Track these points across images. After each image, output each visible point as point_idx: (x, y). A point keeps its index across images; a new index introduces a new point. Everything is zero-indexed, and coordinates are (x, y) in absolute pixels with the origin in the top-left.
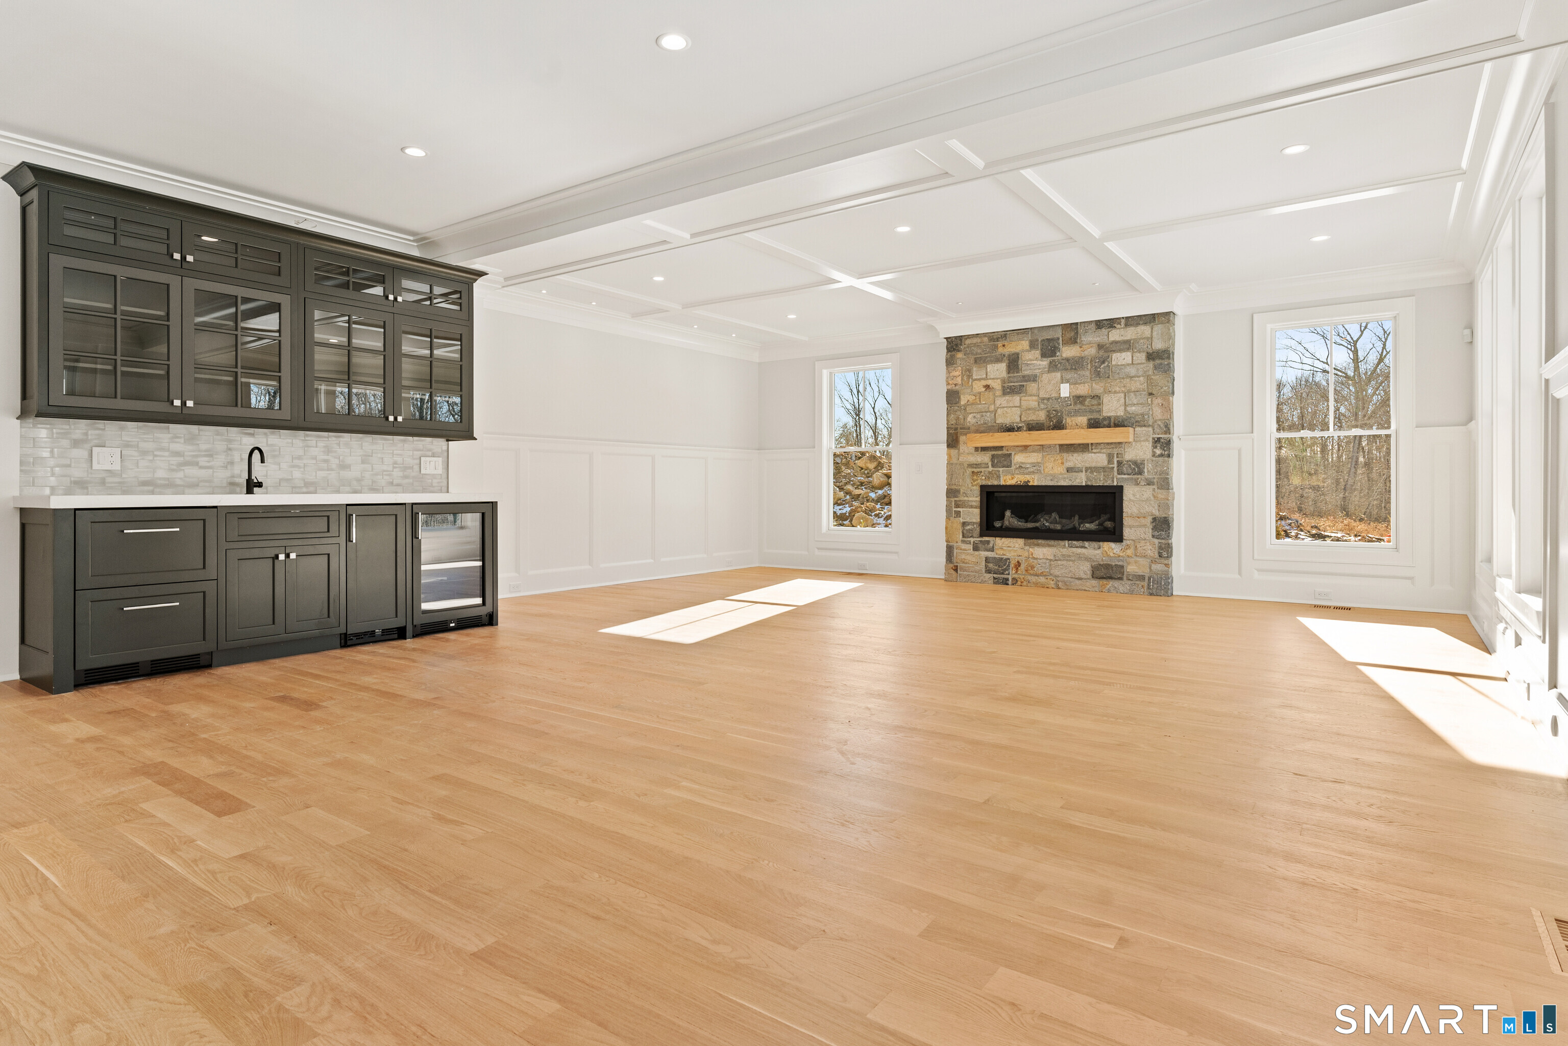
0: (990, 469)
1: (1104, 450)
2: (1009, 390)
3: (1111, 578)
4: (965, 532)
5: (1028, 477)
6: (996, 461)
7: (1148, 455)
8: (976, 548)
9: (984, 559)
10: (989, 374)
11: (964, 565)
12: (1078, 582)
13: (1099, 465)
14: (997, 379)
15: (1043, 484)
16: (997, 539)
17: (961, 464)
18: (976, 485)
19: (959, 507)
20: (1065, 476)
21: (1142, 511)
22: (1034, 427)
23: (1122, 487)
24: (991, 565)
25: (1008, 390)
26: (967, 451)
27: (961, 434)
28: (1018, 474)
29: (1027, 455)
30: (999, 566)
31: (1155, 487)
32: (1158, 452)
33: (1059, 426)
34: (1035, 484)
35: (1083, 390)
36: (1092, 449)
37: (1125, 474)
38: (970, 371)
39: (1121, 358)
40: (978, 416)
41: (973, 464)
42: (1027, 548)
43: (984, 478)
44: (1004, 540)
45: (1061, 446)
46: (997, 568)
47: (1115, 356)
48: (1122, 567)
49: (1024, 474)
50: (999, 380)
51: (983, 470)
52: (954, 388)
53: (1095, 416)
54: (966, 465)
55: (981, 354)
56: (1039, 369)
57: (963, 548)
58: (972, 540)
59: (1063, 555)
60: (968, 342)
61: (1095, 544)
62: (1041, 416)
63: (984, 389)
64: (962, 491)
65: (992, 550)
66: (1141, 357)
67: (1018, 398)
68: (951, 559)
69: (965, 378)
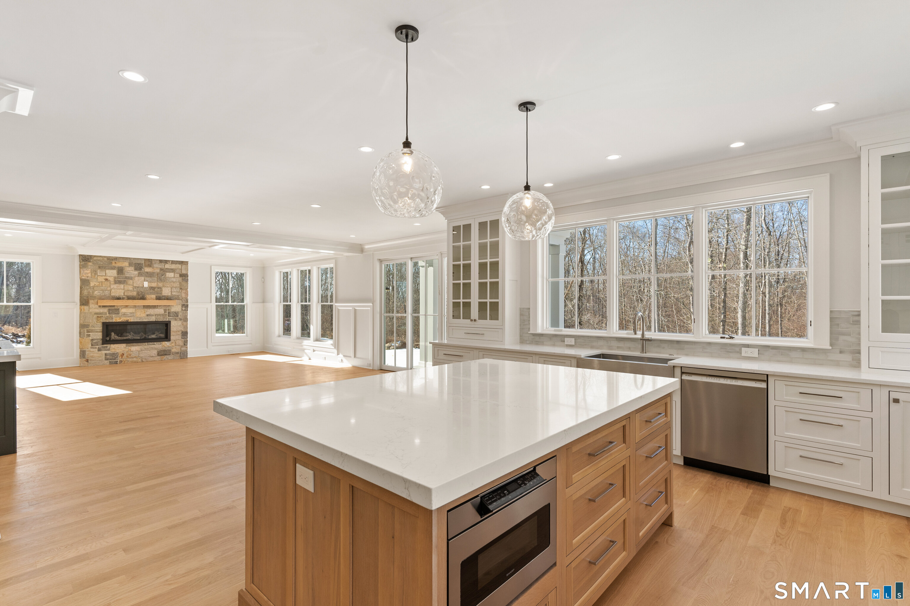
0: (108, 315)
1: (163, 308)
2: (117, 282)
3: (166, 355)
4: (93, 343)
5: (128, 318)
6: (111, 312)
7: (180, 310)
8: (99, 350)
9: (104, 354)
10: (107, 274)
11: (92, 358)
12: (151, 358)
13: (161, 313)
14: (112, 276)
15: (135, 321)
16: (111, 345)
17: (91, 313)
18: (99, 322)
19: (89, 332)
20: (146, 318)
21: (178, 330)
22: (129, 298)
23: (170, 322)
24: (108, 357)
25: (118, 282)
26: (94, 307)
27: (91, 299)
28: (123, 317)
29: (127, 309)
30: (113, 357)
31: (183, 321)
32: (184, 309)
33: (143, 298)
34: (132, 321)
35: (154, 285)
36: (158, 307)
37: (171, 317)
38: (96, 271)
39: (170, 275)
40: (101, 292)
41: (98, 313)
42: (127, 347)
43: (104, 319)
44: (115, 345)
45: (144, 306)
46: (111, 357)
47: (167, 274)
48: (170, 350)
49: (126, 317)
50: (113, 277)
51: (103, 315)
52: (86, 278)
53: (159, 295)
54: (93, 313)
55: (102, 265)
56: (134, 275)
57: (92, 350)
58: (97, 347)
59: (145, 349)
60: (95, 258)
61: (159, 343)
62: (135, 294)
63: (104, 280)
64: (91, 325)
65: (109, 350)
66: (178, 275)
67: (123, 286)
68: (84, 356)
69: (93, 274)
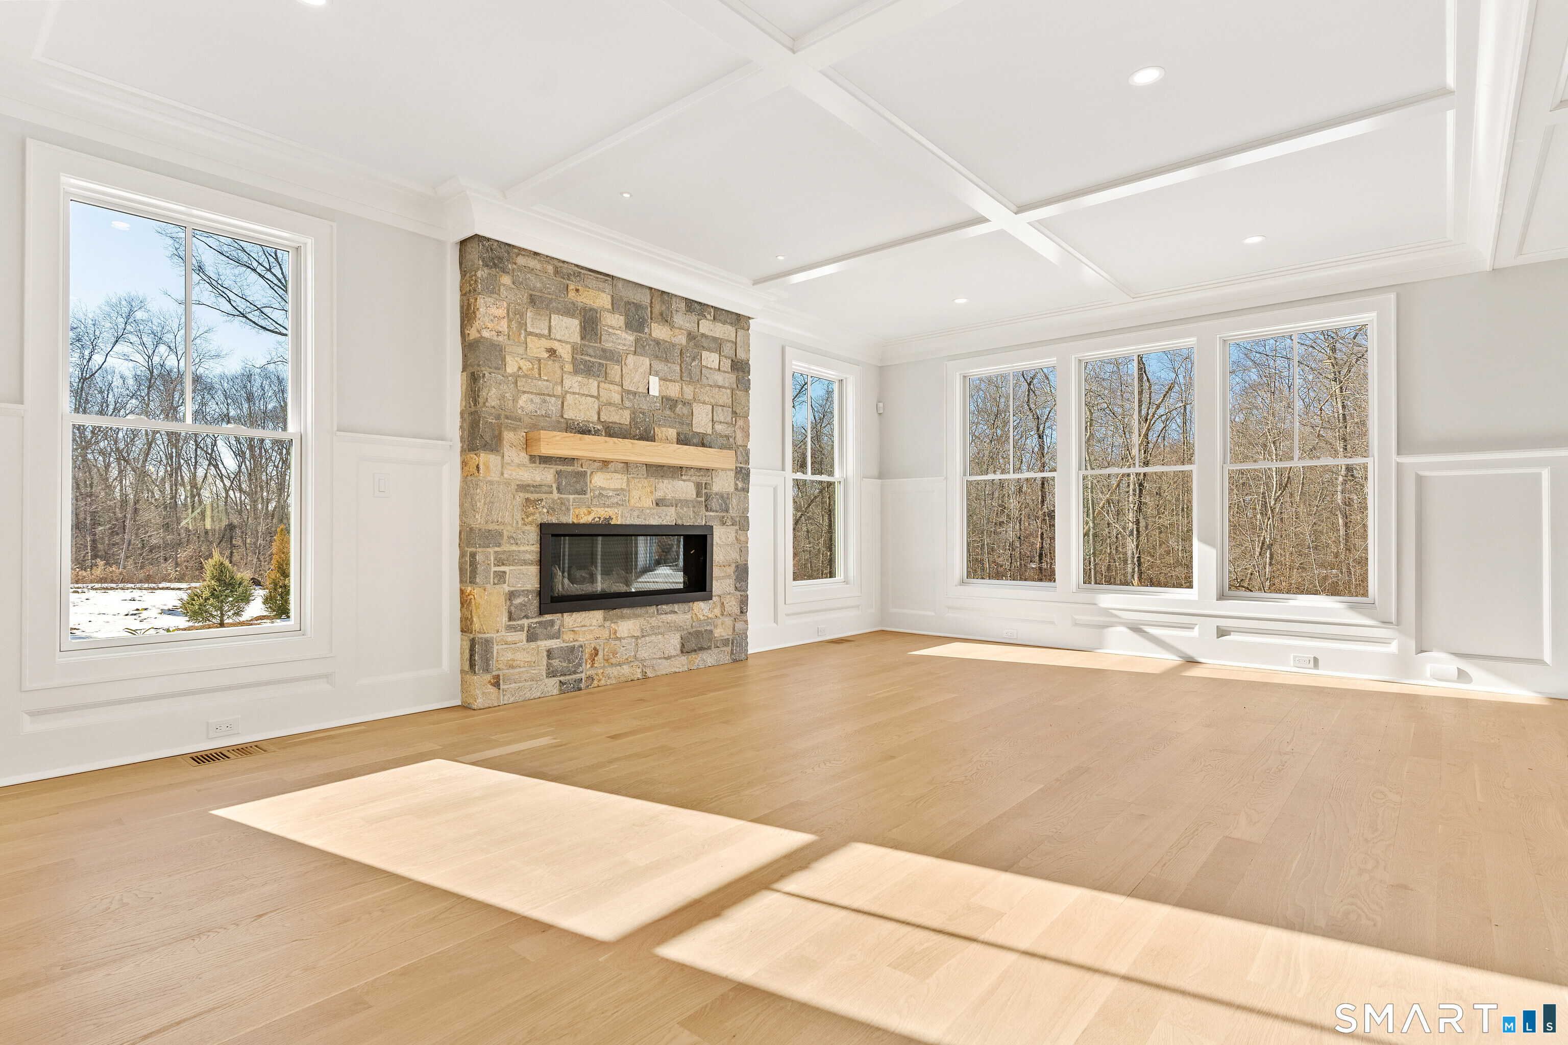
0: (556, 495)
1: (694, 478)
2: (584, 368)
3: (701, 649)
4: (513, 609)
5: (610, 512)
6: (564, 483)
7: (732, 489)
8: (532, 637)
9: (545, 654)
10: (553, 330)
11: (511, 671)
12: (665, 662)
13: (683, 496)
14: (567, 343)
15: (628, 522)
16: (565, 615)
17: (507, 484)
18: (530, 523)
19: (503, 564)
20: (653, 511)
21: (727, 558)
22: (612, 431)
23: (711, 528)
24: (556, 663)
25: (582, 367)
26: (516, 461)
27: (506, 427)
28: (596, 506)
29: (608, 476)
30: (569, 662)
31: (737, 527)
32: (740, 485)
33: (647, 436)
34: (619, 523)
35: (673, 391)
36: (682, 475)
37: (713, 511)
38: (522, 315)
39: (711, 359)
40: (537, 400)
41: (529, 486)
42: (607, 624)
43: (545, 510)
44: (575, 615)
45: (648, 466)
46: (565, 665)
47: (705, 354)
48: (711, 631)
49: (605, 506)
50: (569, 346)
51: (543, 496)
52: (495, 338)
53: (686, 429)
54: (514, 487)
55: (541, 291)
56: (624, 345)
57: (509, 639)
58: (526, 622)
59: (653, 627)
60: (521, 260)
61: (685, 606)
62: (623, 418)
63: (546, 355)
64: (506, 534)
65: (557, 636)
66: (726, 364)
67: (596, 383)
68: (488, 665)
69: (514, 325)
